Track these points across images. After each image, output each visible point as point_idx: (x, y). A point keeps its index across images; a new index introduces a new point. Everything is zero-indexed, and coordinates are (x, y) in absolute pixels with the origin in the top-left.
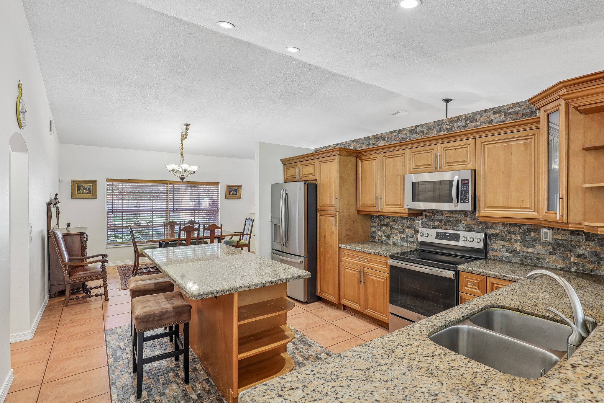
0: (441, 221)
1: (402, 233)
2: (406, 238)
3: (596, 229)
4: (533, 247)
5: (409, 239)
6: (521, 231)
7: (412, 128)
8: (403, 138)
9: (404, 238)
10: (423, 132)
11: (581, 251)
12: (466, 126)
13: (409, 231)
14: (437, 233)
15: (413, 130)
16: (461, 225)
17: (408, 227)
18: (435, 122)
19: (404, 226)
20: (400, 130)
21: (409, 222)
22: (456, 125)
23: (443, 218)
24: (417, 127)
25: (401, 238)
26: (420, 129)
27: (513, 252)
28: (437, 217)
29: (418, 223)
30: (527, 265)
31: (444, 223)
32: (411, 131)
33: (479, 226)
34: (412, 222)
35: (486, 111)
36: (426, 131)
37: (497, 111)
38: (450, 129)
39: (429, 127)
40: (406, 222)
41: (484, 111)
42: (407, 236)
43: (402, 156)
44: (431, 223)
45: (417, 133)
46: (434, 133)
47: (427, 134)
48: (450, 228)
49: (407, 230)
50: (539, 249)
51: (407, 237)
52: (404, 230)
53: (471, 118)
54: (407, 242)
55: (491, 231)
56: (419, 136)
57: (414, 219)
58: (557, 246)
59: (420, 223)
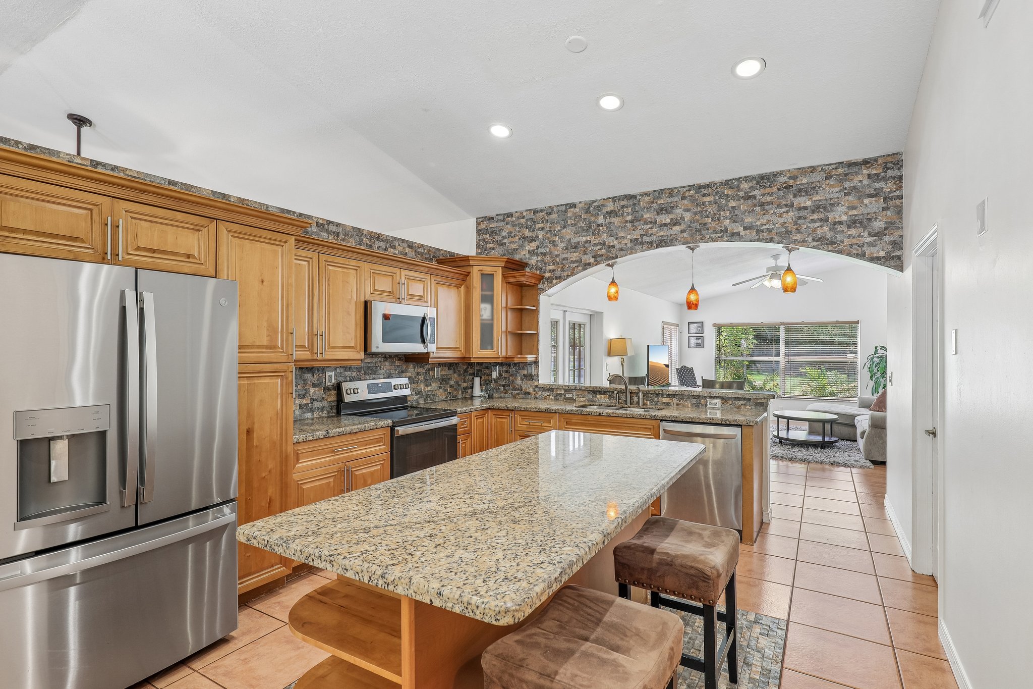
0: (360, 369)
1: (304, 396)
2: (310, 405)
3: (513, 359)
4: (431, 385)
5: (315, 404)
6: (424, 371)
7: (321, 221)
9: (306, 405)
10: (338, 235)
11: (452, 382)
12: (386, 249)
13: (315, 392)
14: (369, 386)
15: (323, 225)
16: (381, 372)
17: (314, 385)
19: (306, 384)
21: (315, 376)
22: (377, 243)
24: (329, 222)
25: (301, 406)
26: (332, 228)
29: (330, 376)
30: (435, 402)
31: (363, 372)
33: (396, 370)
34: (321, 375)
35: (403, 241)
36: (341, 236)
37: (411, 245)
38: (371, 246)
40: (311, 377)
41: (402, 240)
42: (313, 400)
43: (356, 270)
44: (349, 373)
45: (329, 232)
46: (352, 243)
47: (343, 240)
48: (370, 377)
49: (312, 390)
50: (435, 385)
51: (312, 403)
52: (307, 391)
53: (391, 242)
54: (309, 415)
55: (409, 374)
56: (331, 238)
57: (323, 370)
58: (443, 381)
59: (333, 374)
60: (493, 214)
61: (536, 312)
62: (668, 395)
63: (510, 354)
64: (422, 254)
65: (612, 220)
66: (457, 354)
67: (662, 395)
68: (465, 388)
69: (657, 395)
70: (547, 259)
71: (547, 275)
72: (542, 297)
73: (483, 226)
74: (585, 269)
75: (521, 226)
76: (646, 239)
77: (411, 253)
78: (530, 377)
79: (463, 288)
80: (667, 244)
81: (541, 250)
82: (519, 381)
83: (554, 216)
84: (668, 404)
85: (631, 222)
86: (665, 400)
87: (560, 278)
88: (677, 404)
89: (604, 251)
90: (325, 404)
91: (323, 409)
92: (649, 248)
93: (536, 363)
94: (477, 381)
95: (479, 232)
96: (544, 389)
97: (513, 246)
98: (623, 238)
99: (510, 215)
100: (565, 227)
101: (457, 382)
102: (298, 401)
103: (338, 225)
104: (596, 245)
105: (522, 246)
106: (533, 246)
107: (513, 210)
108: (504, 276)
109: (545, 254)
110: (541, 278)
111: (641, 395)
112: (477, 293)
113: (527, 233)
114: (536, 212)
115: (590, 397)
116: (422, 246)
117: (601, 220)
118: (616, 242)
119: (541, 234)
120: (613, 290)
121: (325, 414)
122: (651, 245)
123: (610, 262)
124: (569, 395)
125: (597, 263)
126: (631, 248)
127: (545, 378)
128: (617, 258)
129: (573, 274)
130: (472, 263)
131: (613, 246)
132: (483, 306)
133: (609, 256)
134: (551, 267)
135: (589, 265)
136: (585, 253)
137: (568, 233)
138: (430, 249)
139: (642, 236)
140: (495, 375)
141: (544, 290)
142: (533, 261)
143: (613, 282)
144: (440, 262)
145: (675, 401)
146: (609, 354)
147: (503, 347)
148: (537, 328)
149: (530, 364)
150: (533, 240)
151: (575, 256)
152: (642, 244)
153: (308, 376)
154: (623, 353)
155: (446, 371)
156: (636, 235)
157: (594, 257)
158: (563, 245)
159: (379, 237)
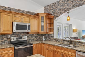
0: (16, 35)
5: (5, 41)
6: (31, 35)
8: (3, 9)
11: (38, 37)
12: (22, 13)
14: (17, 38)
17: (5, 38)
18: (14, 9)
20: (1, 6)
21: (5, 36)
22: (20, 12)
23: (16, 34)
24: (8, 8)
25: (2, 42)
26: (9, 9)
27: (30, 39)
28: (15, 34)
32: (6, 8)
33: (24, 35)
35: (26, 11)
36: (11, 10)
37: (28, 12)
38: (18, 12)
39: (13, 9)
42: (4, 41)
43: (10, 16)
44: (13, 36)
45: (8, 9)
46: (14, 11)
49: (4, 39)
52: (3, 39)
53: (23, 11)
54: (4, 43)
55: (27, 36)
56: (9, 10)
57: (7, 35)
58: (36, 37)
59: (9, 36)
60: (46, 6)
61: (53, 24)
62: (81, 43)
63: (47, 32)
64: (31, 14)
65: (68, 2)
66: (37, 32)
67: (80, 43)
68: (41, 38)
69: (78, 43)
70: (55, 13)
71: (55, 16)
72: (54, 21)
73: (45, 8)
74: (62, 14)
75: (51, 7)
76: (75, 5)
77: (28, 13)
78: (52, 37)
79: (38, 20)
80: (81, 5)
81: (54, 11)
82: (50, 37)
83: (56, 4)
84: (81, 45)
85: (72, 2)
86: (80, 44)
87: (57, 17)
88: (84, 45)
89: (66, 9)
90: (8, 41)
91: (7, 42)
92: (76, 7)
93: (53, 34)
94: (43, 37)
95: (44, 9)
96: (55, 39)
97: (49, 11)
98: (70, 6)
99: (49, 5)
100: (58, 6)
101: (39, 37)
102: (1, 41)
103: (11, 8)
104: (64, 8)
105: (51, 11)
106: (52, 11)
107: (49, 4)
108: (46, 17)
109: (55, 12)
110: (54, 17)
111: (74, 42)
112: (40, 20)
113: (52, 8)
114: (53, 4)
115: (63, 42)
116: (31, 12)
117: (65, 3)
118: (69, 7)
119: (54, 8)
120: (68, 18)
121: (7, 43)
122: (77, 6)
123: (68, 12)
124: (59, 41)
125: (65, 12)
126: (72, 8)
127: (55, 37)
128: (69, 10)
129: (60, 15)
130: (39, 14)
131: (68, 8)
132: (42, 23)
133: (67, 10)
134: (56, 14)
135: (63, 13)
136: (62, 11)
137: (59, 7)
138: (33, 13)
139: (75, 4)
140: (46, 36)
141: (54, 19)
142: (53, 14)
143: (69, 16)
144: (35, 15)
145: (83, 44)
146: (73, 32)
147: (46, 31)
148: (53, 27)
149: (52, 34)
150: (53, 9)
151: (60, 11)
152: (75, 6)
153: (3, 36)
154: (76, 32)
155: (36, 35)
156: (73, 5)
157: (64, 11)
158: (58, 10)
159: (20, 10)
